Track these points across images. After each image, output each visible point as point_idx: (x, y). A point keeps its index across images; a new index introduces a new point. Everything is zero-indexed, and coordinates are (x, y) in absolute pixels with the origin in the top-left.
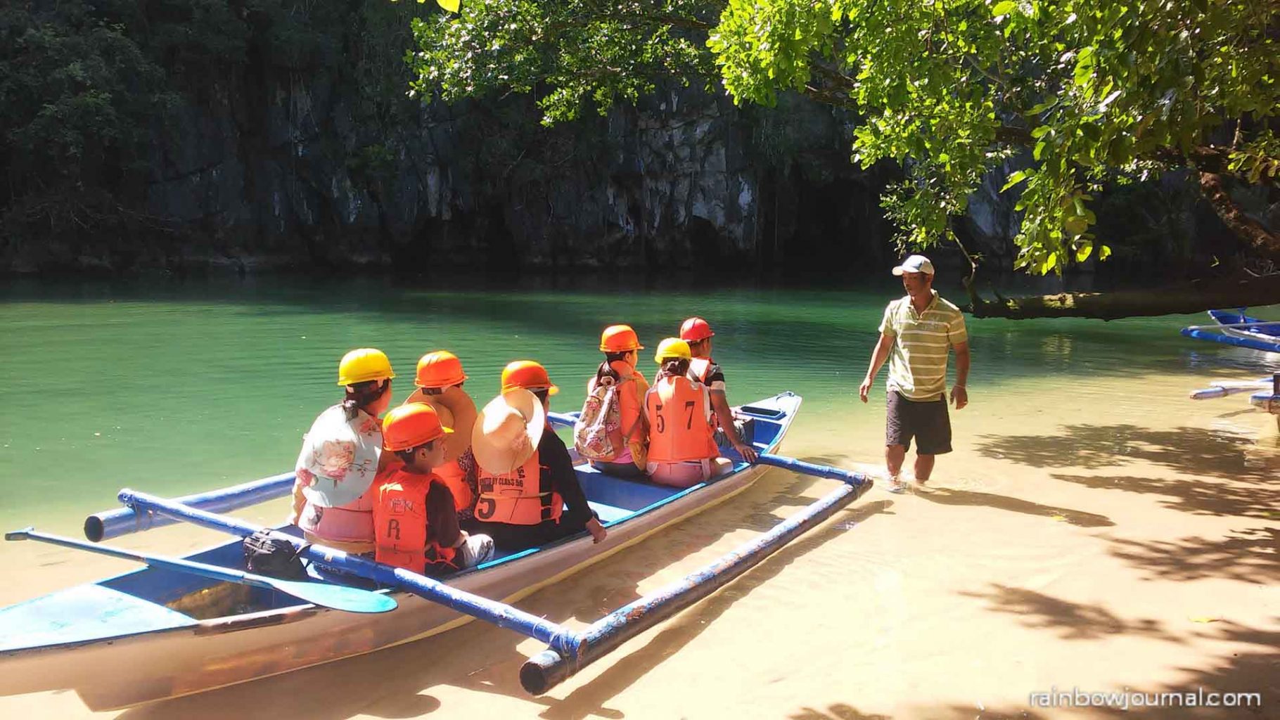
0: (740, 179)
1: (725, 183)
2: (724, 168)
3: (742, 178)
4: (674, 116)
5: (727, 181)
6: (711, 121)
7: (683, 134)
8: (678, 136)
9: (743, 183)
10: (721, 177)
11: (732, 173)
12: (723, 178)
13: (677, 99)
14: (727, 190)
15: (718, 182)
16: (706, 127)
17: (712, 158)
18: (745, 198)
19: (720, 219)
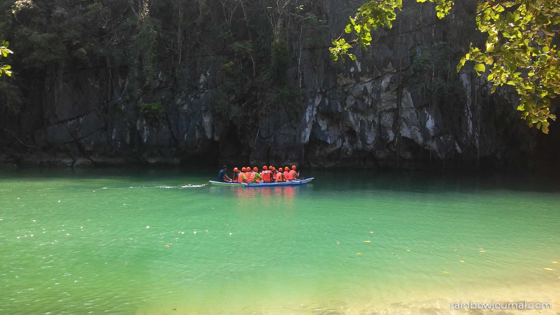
0: (426, 112)
1: (415, 115)
2: (412, 105)
3: (427, 110)
4: (362, 74)
5: (416, 113)
6: (391, 76)
7: (372, 85)
8: (369, 86)
9: (428, 114)
10: (413, 111)
11: (419, 108)
12: (414, 112)
13: (360, 64)
14: (418, 119)
15: (412, 114)
16: (388, 80)
17: (405, 100)
18: (430, 124)
19: (420, 139)
